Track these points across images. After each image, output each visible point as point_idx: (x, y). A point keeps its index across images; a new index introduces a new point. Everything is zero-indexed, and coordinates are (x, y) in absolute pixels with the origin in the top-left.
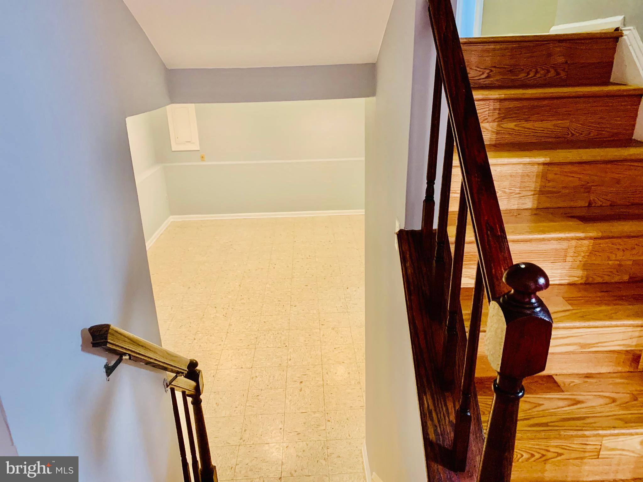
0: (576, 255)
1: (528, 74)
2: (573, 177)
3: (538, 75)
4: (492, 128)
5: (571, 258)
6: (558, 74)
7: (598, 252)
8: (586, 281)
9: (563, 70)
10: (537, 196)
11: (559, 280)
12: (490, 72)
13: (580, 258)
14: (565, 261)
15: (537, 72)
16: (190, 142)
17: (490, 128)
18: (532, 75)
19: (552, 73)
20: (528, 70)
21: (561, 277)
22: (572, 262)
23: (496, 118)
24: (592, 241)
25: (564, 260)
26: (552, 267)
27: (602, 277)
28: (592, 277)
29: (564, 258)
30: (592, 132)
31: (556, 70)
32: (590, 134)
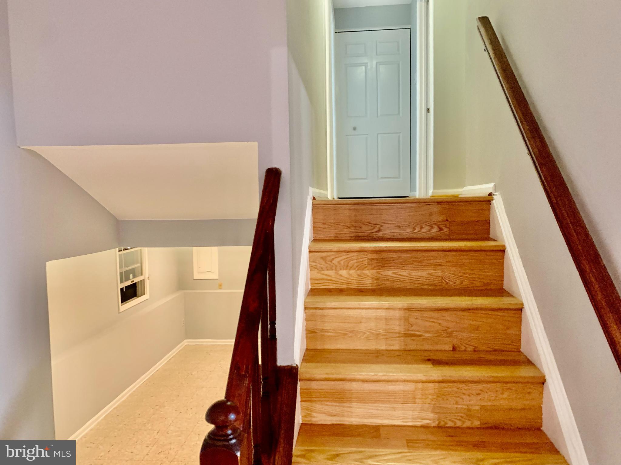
0: (424, 397)
1: (414, 229)
2: (434, 322)
3: (423, 230)
4: (372, 275)
5: (420, 400)
6: (441, 229)
7: (445, 395)
8: (438, 424)
9: (446, 226)
10: (402, 338)
11: (412, 422)
12: (380, 227)
13: (429, 401)
14: (414, 403)
15: (422, 228)
16: (210, 271)
17: (370, 275)
18: (417, 229)
19: (435, 229)
20: (414, 226)
21: (414, 419)
22: (421, 404)
23: (375, 267)
24: (437, 384)
25: (413, 401)
26: (403, 408)
27: (453, 421)
28: (444, 421)
29: (413, 400)
30: (465, 281)
31: (439, 227)
32: (462, 283)
